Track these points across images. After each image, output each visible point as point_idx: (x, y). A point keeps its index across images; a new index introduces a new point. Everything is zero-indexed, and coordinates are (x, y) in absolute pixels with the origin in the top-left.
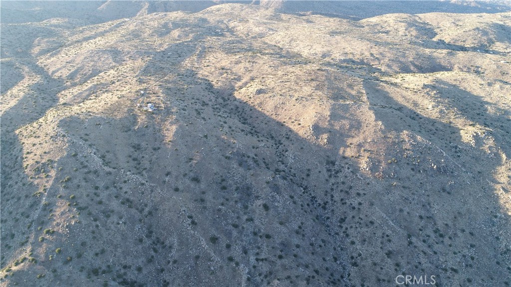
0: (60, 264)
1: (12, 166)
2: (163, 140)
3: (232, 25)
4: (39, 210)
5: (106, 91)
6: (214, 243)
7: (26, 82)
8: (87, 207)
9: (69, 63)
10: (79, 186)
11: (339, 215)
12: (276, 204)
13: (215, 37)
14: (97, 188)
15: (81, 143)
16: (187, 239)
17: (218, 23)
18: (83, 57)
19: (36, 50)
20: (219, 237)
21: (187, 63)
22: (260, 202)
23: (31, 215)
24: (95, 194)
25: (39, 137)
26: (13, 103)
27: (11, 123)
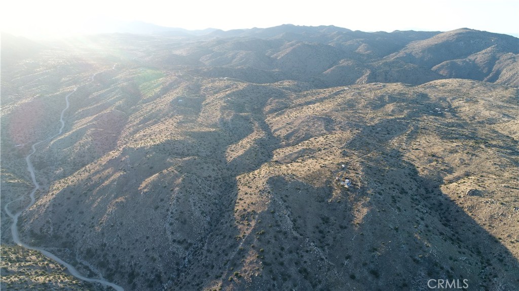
1: (227, 206)
2: (352, 221)
3: (456, 104)
4: (235, 253)
5: (312, 157)
7: (254, 136)
8: (271, 265)
9: (289, 124)
10: (269, 242)
13: (432, 117)
14: (282, 249)
15: (280, 203)
17: (439, 101)
18: (301, 121)
19: (267, 109)
21: (394, 142)
23: (229, 255)
24: (280, 254)
25: (251, 187)
26: (241, 152)
27: (236, 168)
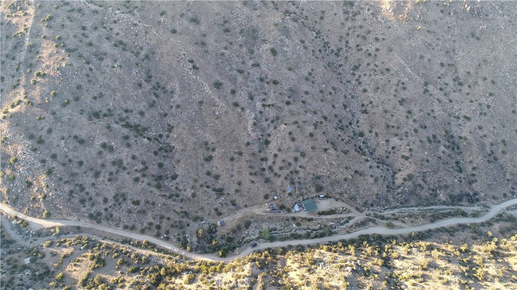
0: (58, 107)
4: (25, 52)
6: (218, 88)
8: (77, 49)
10: (63, 26)
11: (353, 62)
12: (285, 49)
16: (189, 85)
20: (223, 83)
22: (267, 46)
23: (17, 57)
24: (83, 35)
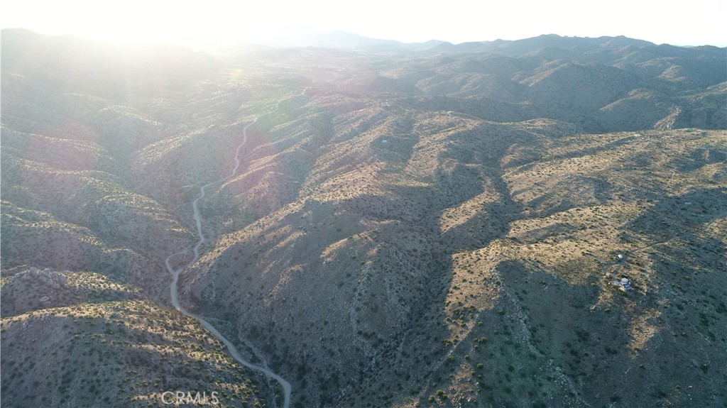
1: (436, 295)
5: (570, 237)
7: (483, 198)
8: (491, 389)
9: (538, 185)
10: (492, 355)
15: (514, 300)
18: (557, 181)
19: (507, 159)
21: (714, 227)
23: (432, 364)
24: (507, 376)
25: (472, 273)
26: (462, 220)
27: (452, 243)
